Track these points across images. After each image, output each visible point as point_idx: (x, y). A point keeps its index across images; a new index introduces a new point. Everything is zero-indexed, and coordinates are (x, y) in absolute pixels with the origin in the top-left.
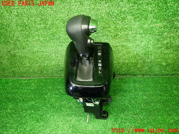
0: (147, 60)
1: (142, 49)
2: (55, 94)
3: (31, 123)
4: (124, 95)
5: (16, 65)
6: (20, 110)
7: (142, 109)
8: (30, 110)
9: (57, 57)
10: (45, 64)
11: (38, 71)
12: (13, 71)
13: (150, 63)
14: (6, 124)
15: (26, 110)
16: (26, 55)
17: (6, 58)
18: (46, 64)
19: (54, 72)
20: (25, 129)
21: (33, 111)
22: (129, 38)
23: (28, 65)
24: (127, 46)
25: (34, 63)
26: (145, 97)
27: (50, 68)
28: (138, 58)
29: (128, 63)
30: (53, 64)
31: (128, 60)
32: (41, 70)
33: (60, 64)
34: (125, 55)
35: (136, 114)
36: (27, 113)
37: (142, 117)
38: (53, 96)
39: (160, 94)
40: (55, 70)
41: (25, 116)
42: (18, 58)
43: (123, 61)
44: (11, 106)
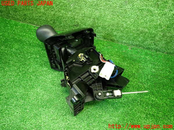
0: (167, 34)
1: (168, 20)
3: (35, 66)
4: (132, 64)
6: (25, 52)
7: (148, 79)
8: (36, 54)
9: (75, 8)
10: (60, 13)
12: (25, 15)
13: (170, 38)
14: (9, 61)
15: (31, 54)
19: (66, 26)
20: (28, 70)
21: (38, 57)
22: (159, 3)
24: (154, 12)
25: (50, 10)
26: (154, 70)
27: (64, 19)
28: (159, 29)
29: (147, 32)
30: (69, 15)
31: (148, 30)
32: (54, 20)
33: (76, 17)
34: (147, 23)
36: (32, 56)
39: (169, 71)
40: (69, 23)
43: (142, 29)
44: (16, 46)
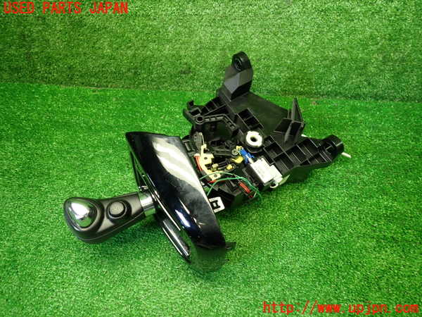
2: (163, 121)
5: (81, 50)
11: (129, 70)
16: (107, 24)
17: (58, 28)
18: (149, 53)
23: (108, 51)
35: (352, 173)
37: (366, 178)
38: (158, 125)
41: (93, 158)
42: (88, 31)
